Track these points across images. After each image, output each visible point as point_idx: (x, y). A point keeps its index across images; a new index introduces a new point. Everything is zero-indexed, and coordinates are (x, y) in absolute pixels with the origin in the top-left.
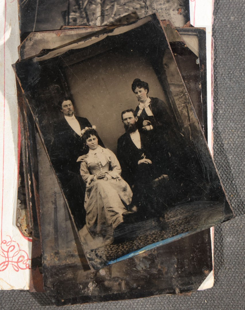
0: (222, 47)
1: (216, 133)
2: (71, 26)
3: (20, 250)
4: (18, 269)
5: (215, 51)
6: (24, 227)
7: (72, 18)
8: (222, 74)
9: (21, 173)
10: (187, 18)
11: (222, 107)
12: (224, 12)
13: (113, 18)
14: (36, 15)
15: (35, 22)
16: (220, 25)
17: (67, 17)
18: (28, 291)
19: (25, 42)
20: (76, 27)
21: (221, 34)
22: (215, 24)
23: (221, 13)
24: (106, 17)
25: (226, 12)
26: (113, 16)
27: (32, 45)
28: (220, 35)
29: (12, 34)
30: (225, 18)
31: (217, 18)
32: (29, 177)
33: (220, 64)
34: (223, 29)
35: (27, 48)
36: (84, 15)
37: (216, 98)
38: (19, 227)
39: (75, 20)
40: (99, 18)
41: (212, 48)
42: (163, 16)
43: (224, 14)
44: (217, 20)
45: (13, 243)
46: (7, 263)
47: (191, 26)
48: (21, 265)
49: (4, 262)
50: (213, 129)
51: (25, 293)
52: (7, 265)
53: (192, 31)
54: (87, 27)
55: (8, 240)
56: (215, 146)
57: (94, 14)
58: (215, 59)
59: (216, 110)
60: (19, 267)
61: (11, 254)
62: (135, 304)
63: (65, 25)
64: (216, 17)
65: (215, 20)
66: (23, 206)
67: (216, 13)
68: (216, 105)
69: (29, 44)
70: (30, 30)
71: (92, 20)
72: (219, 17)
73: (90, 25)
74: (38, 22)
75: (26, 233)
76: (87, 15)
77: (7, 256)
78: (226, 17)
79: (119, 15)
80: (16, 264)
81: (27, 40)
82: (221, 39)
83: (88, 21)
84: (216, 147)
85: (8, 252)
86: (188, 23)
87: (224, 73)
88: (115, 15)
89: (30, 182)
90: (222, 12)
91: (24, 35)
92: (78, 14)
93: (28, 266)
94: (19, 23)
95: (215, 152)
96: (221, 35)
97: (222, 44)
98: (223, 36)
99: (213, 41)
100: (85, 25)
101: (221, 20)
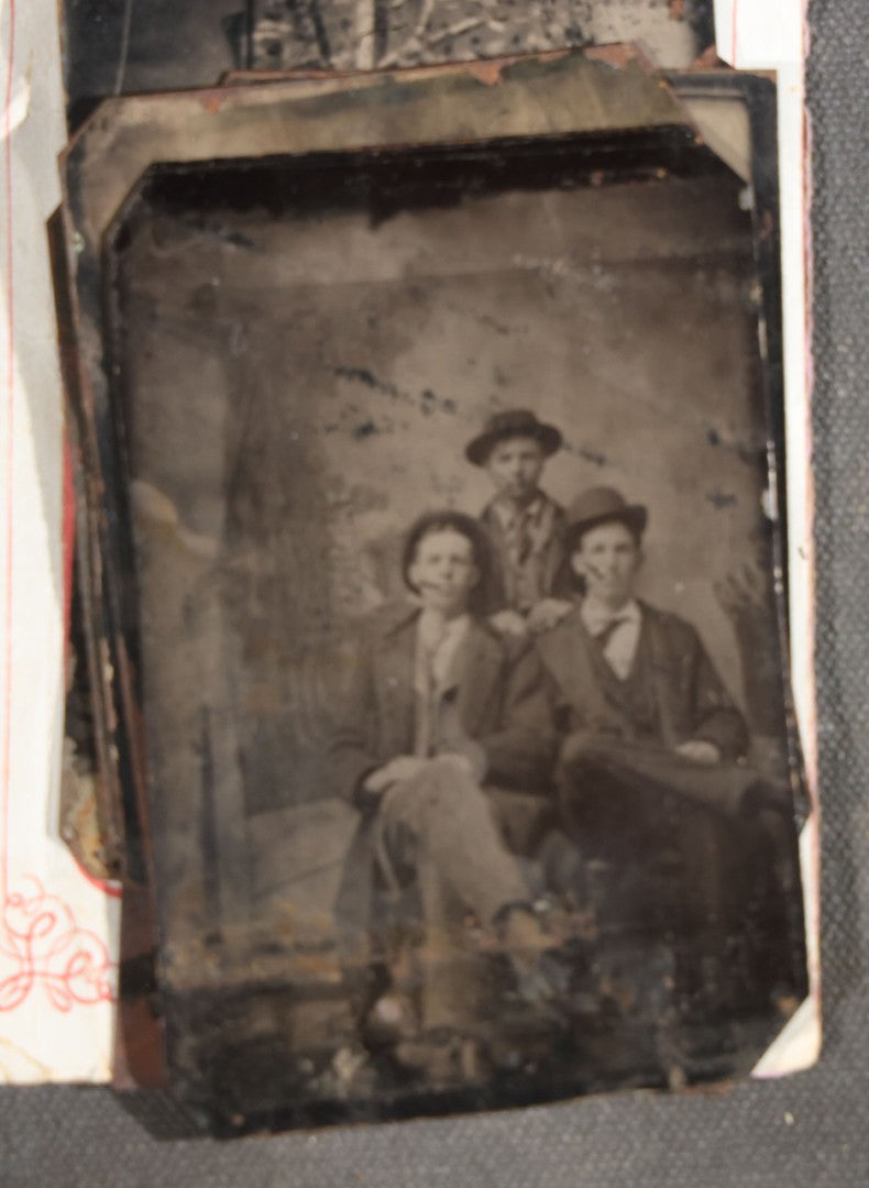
0: (842, 143)
1: (822, 476)
2: (260, 71)
3: (76, 931)
4: (67, 1001)
5: (818, 159)
6: (90, 842)
7: (265, 42)
8: (845, 249)
9: (76, 639)
10: (704, 32)
11: (845, 373)
12: (852, 11)
13: (421, 38)
14: (126, 31)
15: (123, 63)
16: (836, 59)
17: (244, 40)
18: (106, 1087)
19: (83, 137)
20: (278, 75)
21: (839, 94)
22: (814, 58)
23: (840, 15)
24: (392, 35)
25: (857, 11)
26: (420, 30)
27: (113, 149)
28: (834, 97)
29: (34, 106)
30: (854, 32)
31: (822, 35)
32: (105, 651)
33: (838, 209)
34: (846, 73)
35: (93, 158)
36: (311, 30)
37: (824, 340)
38: (72, 843)
39: (275, 48)
40: (367, 42)
41: (805, 147)
42: (610, 28)
43: (851, 19)
44: (822, 41)
45: (48, 906)
46: (24, 981)
47: (722, 64)
48: (79, 986)
49: (15, 979)
50: (814, 458)
51: (97, 1094)
52: (27, 989)
53: (723, 82)
54: (322, 74)
55: (29, 891)
56: (821, 522)
57: (346, 24)
58: (817, 192)
59: (822, 387)
60: (70, 995)
61: (40, 947)
62: (519, 1131)
63: (238, 68)
64: (820, 29)
65: (814, 40)
66: (85, 764)
67: (820, 12)
68: (822, 368)
69: (99, 142)
70: (102, 90)
71: (341, 48)
72: (830, 28)
73: (331, 68)
74: (136, 57)
75: (97, 865)
76: (320, 30)
77: (23, 953)
78: (859, 29)
79: (445, 26)
80: (60, 984)
81: (91, 128)
82: (838, 115)
83: (326, 50)
84: (823, 531)
85: (28, 938)
86: (708, 53)
87: (850, 244)
88: (429, 27)
89: (108, 672)
90: (842, 10)
91: (80, 110)
92: (285, 27)
93: (105, 990)
94: (63, 64)
95: (821, 549)
96: (841, 99)
97: (842, 132)
98: (847, 101)
99: (810, 120)
100: (312, 66)
101: (840, 39)
